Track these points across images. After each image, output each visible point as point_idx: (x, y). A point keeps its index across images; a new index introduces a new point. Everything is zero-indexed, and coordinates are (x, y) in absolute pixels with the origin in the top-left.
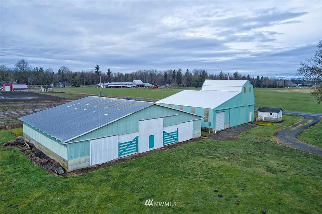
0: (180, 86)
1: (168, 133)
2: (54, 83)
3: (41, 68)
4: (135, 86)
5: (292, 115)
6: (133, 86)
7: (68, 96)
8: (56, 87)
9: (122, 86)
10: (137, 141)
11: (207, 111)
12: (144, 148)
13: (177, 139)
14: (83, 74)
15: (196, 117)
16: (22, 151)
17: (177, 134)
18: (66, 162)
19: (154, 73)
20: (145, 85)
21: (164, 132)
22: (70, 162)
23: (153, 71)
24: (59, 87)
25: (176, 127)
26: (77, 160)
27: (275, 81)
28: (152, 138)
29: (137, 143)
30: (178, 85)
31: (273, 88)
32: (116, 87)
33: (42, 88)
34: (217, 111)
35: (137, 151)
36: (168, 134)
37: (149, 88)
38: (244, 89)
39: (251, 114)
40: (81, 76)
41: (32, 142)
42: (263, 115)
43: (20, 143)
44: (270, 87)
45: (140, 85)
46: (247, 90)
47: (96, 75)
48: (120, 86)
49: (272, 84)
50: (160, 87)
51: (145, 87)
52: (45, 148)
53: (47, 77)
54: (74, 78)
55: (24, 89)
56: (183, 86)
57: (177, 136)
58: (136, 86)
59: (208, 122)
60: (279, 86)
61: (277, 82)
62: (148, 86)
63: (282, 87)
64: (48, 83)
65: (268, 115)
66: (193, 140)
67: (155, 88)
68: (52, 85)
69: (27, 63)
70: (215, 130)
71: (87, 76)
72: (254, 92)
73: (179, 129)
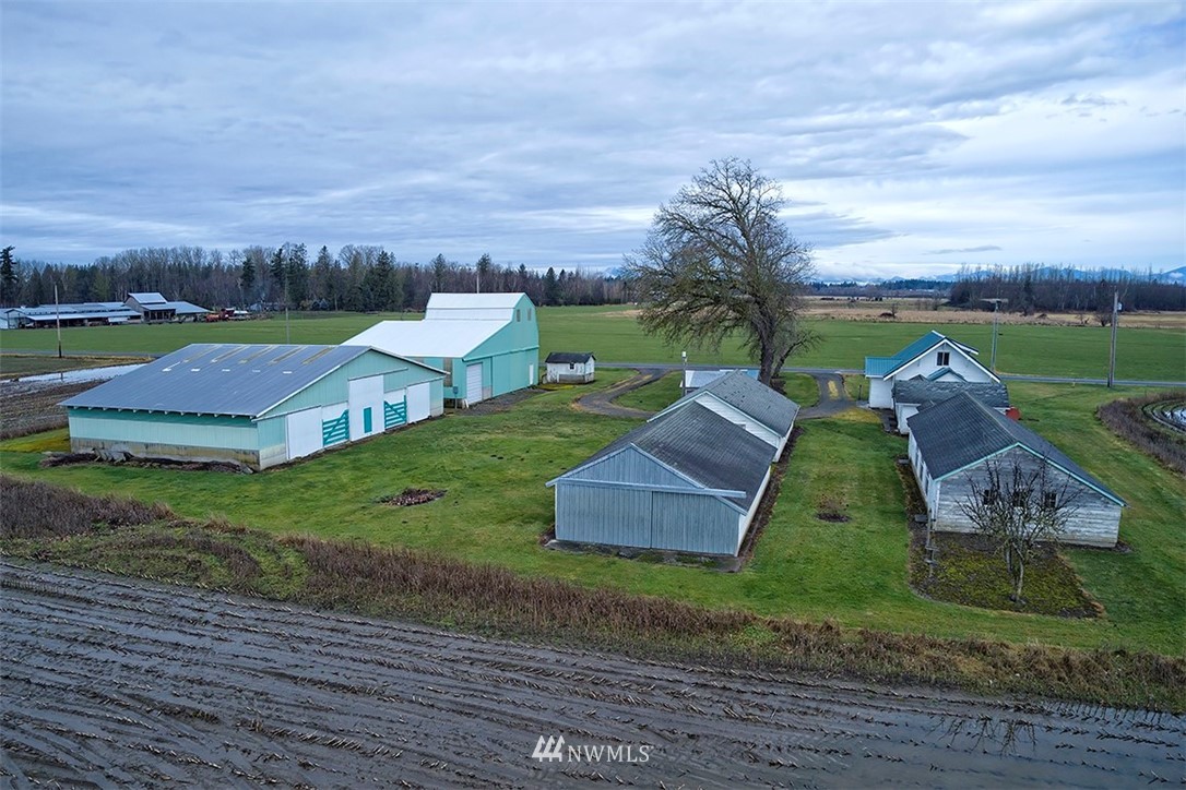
0: (304, 309)
1: (391, 405)
4: (138, 317)
5: (617, 370)
6: (133, 317)
9: (90, 320)
10: (347, 418)
11: (448, 362)
12: (357, 433)
13: (405, 417)
15: (434, 374)
16: (116, 465)
17: (405, 408)
18: (257, 453)
19: (189, 259)
20: (177, 312)
21: (386, 403)
22: (263, 453)
23: (186, 252)
25: (403, 393)
26: (270, 450)
27: (600, 283)
28: (368, 412)
29: (347, 423)
30: (299, 306)
31: (592, 307)
34: (468, 362)
35: (347, 438)
36: (391, 407)
37: (195, 320)
38: (518, 312)
39: (532, 367)
41: (117, 449)
42: (558, 371)
44: (585, 304)
45: (160, 312)
46: (524, 315)
48: (81, 320)
49: (590, 292)
50: (236, 315)
51: (177, 319)
56: (316, 308)
57: (405, 412)
58: (142, 314)
59: (451, 386)
60: (609, 299)
61: (606, 285)
62: (188, 315)
63: (618, 302)
65: (567, 370)
66: (430, 418)
67: (220, 319)
70: (467, 402)
72: (537, 320)
73: (408, 398)
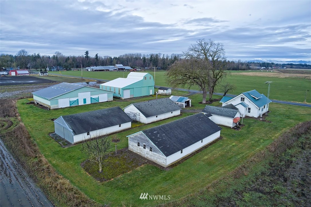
1: (93, 98)
2: (49, 68)
3: (38, 54)
5: (185, 92)
7: (59, 80)
8: (51, 71)
9: (106, 70)
10: (78, 100)
11: (119, 89)
12: (81, 103)
13: (98, 101)
14: (74, 59)
15: (109, 92)
16: (34, 105)
17: (98, 99)
18: (50, 106)
21: (91, 98)
22: (52, 106)
24: (54, 71)
25: (97, 96)
26: (54, 106)
28: (85, 100)
29: (78, 101)
32: (100, 70)
33: (40, 73)
34: (124, 89)
35: (78, 104)
37: (128, 71)
38: (145, 78)
39: (151, 91)
40: (73, 61)
41: (38, 102)
43: (33, 103)
46: (148, 78)
47: (86, 59)
48: (104, 70)
49: (236, 66)
50: (137, 70)
51: (125, 70)
52: (43, 103)
53: (43, 62)
54: (67, 62)
55: (26, 74)
58: (117, 69)
59: (120, 94)
60: (241, 69)
64: (45, 67)
65: (162, 92)
66: (107, 101)
67: (133, 71)
68: (48, 69)
69: (26, 52)
70: (123, 98)
71: (78, 61)
73: (99, 97)
